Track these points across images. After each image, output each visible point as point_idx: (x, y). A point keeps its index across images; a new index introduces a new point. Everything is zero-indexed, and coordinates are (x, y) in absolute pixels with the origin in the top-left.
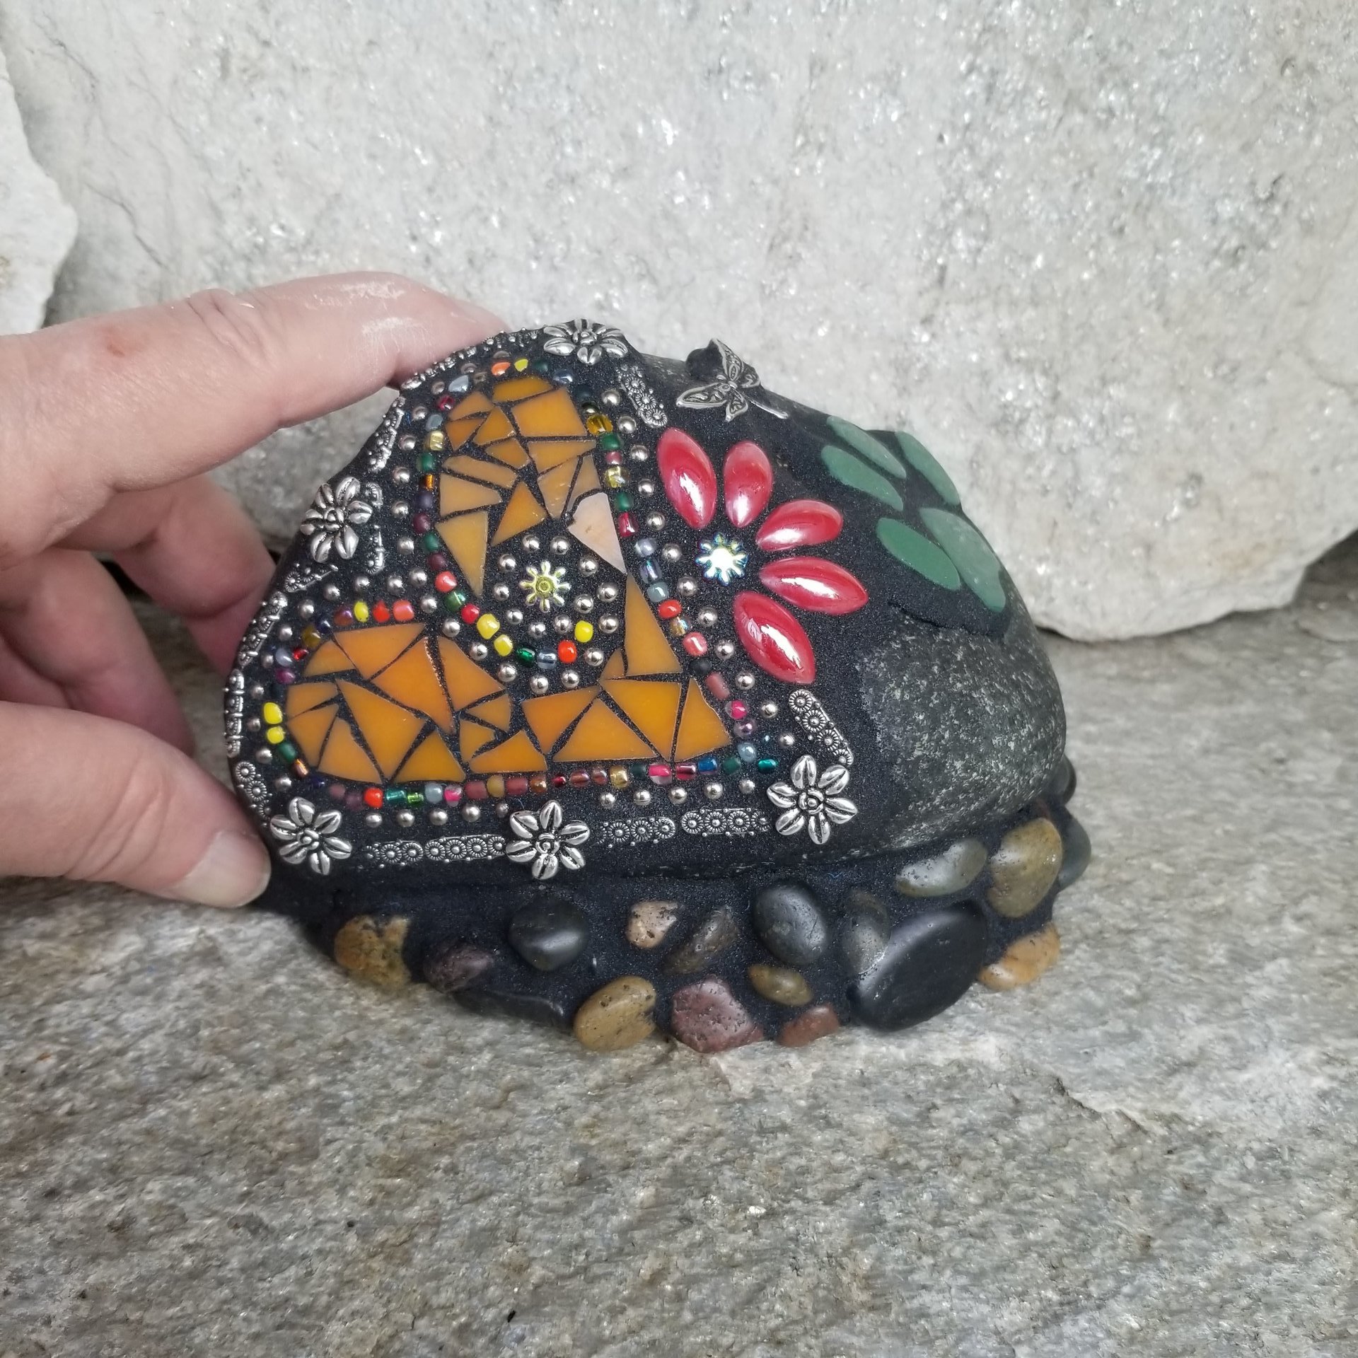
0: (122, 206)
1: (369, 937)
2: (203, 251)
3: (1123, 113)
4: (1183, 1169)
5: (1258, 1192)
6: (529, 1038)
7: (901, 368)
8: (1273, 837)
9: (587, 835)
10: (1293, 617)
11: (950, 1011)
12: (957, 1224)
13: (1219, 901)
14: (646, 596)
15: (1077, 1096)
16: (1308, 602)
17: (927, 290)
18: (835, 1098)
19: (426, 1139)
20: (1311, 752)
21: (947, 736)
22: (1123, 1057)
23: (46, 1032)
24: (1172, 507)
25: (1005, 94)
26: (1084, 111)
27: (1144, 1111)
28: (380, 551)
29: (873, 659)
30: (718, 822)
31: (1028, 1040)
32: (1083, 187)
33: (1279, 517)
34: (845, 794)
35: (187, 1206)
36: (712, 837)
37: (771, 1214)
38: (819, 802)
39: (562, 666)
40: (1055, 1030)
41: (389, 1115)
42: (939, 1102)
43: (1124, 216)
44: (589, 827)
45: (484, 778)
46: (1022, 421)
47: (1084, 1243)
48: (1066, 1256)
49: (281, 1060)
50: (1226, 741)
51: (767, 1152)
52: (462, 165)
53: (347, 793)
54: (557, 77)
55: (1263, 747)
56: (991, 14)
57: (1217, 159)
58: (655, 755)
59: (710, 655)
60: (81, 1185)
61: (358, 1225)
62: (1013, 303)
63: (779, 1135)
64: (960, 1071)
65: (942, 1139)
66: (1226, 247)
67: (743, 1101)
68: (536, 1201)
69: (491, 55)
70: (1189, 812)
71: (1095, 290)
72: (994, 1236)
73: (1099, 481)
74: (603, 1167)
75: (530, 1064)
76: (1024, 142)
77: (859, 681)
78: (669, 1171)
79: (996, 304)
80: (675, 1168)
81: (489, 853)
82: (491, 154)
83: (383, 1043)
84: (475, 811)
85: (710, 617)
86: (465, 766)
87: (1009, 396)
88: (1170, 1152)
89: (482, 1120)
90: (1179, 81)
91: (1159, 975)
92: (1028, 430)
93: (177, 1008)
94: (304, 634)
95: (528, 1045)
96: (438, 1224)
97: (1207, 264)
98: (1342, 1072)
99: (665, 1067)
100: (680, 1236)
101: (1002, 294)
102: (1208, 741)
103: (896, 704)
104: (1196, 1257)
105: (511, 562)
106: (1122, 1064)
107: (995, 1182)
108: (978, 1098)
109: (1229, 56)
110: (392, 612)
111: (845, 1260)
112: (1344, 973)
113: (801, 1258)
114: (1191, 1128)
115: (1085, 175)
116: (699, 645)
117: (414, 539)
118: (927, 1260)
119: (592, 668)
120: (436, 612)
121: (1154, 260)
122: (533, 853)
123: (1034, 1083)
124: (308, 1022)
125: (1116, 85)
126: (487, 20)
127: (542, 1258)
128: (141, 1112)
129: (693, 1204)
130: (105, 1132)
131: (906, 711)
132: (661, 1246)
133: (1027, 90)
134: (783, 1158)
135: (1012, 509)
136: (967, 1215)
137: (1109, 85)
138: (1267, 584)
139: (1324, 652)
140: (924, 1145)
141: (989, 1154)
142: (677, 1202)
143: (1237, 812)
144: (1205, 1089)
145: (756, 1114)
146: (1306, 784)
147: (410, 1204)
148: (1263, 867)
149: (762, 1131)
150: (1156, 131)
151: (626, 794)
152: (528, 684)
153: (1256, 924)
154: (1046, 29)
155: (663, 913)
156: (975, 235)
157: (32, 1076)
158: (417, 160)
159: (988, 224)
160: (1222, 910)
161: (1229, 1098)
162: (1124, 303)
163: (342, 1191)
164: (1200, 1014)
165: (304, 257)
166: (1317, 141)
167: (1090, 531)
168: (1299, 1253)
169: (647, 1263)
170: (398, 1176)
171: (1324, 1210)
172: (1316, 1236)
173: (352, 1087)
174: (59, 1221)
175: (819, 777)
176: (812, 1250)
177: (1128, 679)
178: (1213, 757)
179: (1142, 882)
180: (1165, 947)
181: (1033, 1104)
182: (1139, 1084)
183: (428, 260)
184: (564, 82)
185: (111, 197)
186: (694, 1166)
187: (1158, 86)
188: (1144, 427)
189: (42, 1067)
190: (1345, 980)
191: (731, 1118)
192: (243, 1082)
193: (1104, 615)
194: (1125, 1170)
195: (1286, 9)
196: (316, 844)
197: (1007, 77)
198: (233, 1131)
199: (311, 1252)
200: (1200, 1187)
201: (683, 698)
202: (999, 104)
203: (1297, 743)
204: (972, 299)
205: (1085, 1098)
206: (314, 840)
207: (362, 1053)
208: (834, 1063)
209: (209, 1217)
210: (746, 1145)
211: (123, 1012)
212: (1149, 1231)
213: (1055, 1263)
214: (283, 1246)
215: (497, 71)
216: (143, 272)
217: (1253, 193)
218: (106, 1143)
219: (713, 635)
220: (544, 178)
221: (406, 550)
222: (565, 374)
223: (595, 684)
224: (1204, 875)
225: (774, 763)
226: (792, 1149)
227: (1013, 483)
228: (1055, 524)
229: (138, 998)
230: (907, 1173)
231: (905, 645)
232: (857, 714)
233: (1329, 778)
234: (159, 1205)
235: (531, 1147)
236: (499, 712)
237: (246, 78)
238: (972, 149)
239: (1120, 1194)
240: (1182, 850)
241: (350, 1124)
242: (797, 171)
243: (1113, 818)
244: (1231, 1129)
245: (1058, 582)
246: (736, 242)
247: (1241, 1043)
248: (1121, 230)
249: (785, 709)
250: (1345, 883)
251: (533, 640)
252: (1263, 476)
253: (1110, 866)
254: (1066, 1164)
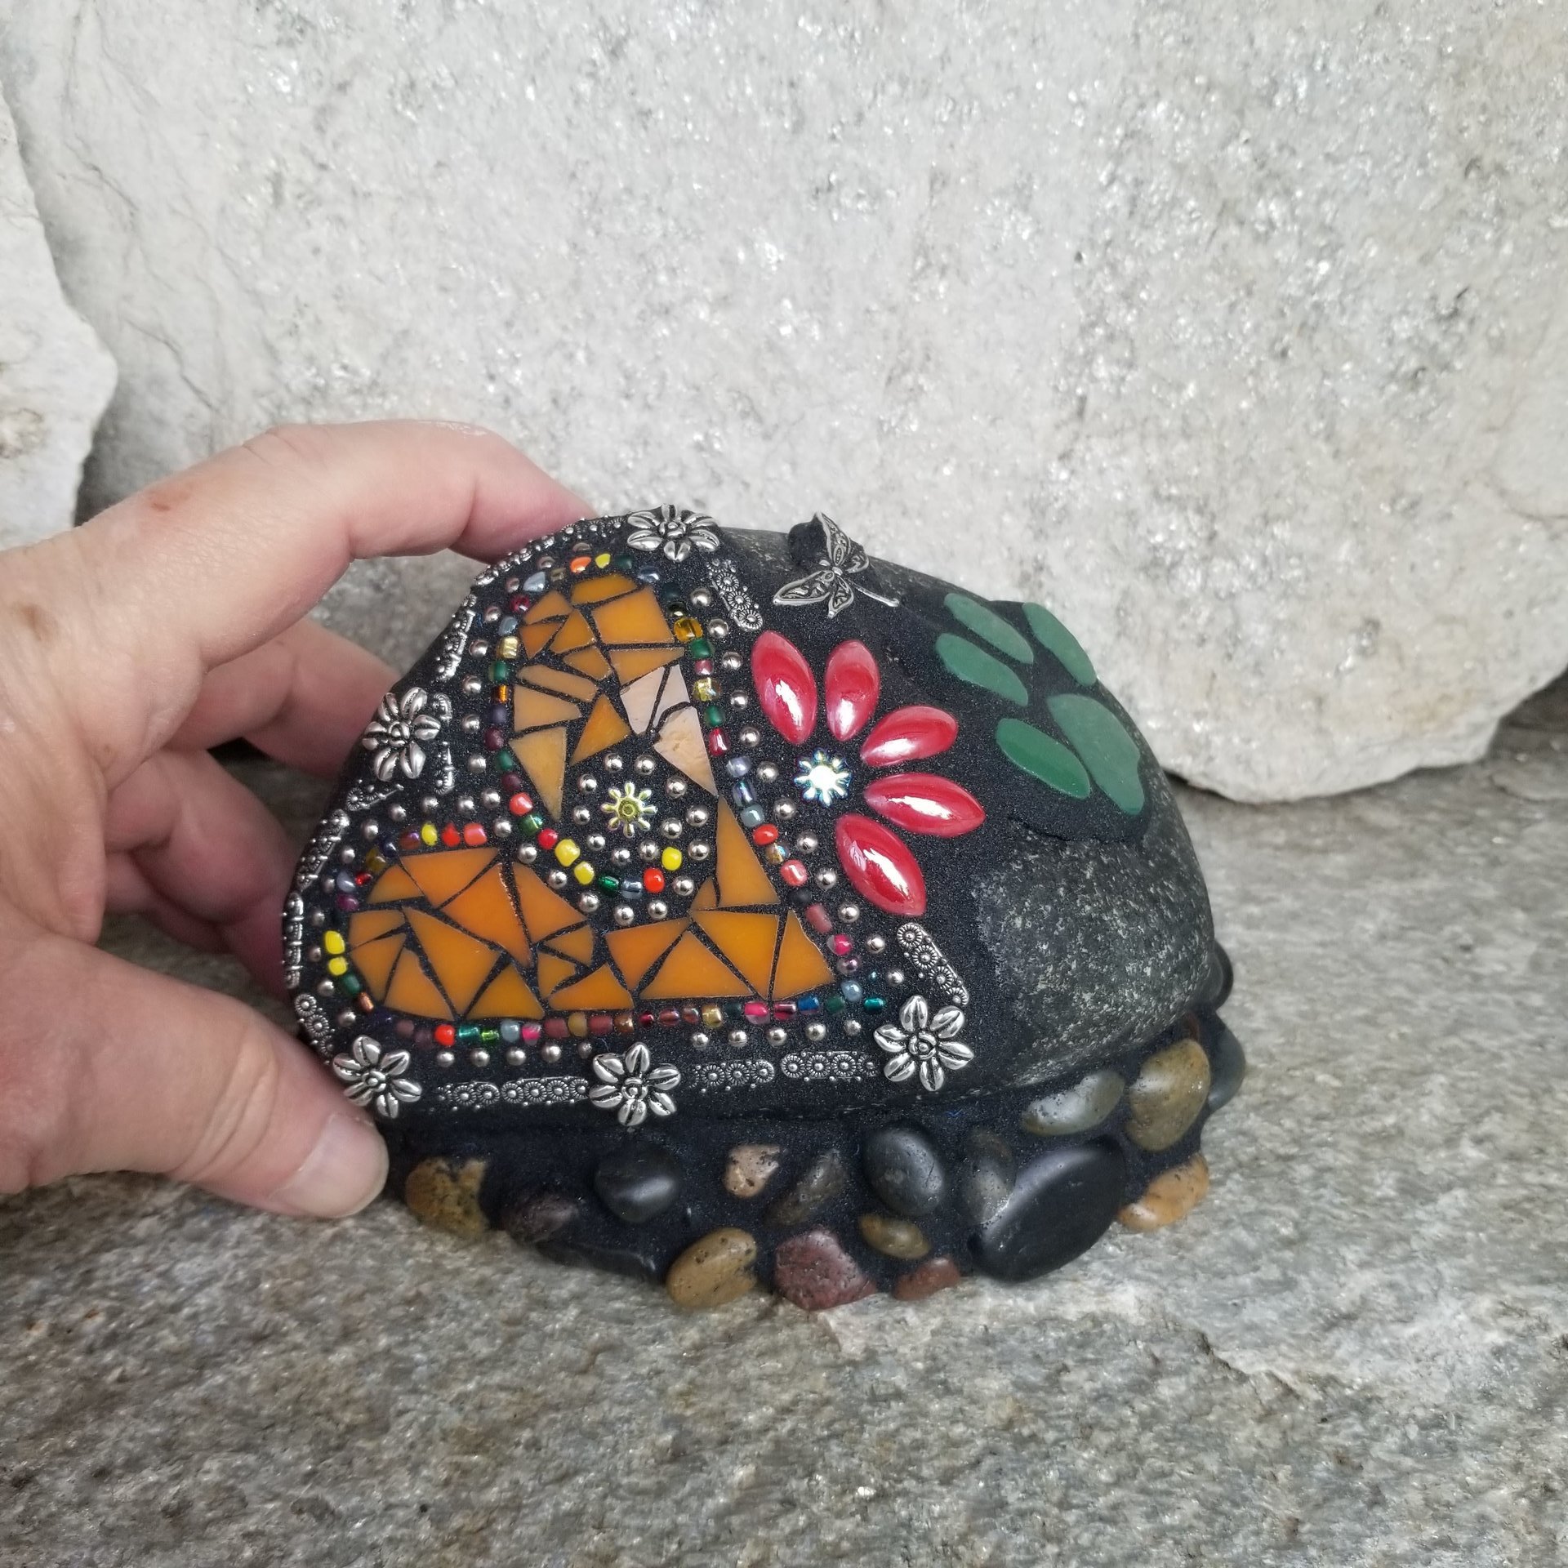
0: (167, 343)
1: (443, 1183)
2: (257, 394)
3: (1285, 223)
4: (1338, 1440)
5: (1421, 1467)
6: (619, 1290)
7: (1038, 508)
8: (1453, 1041)
9: (677, 1080)
10: (1487, 772)
11: (1085, 1257)
12: (1085, 1506)
13: (1390, 1120)
14: (739, 820)
15: (1223, 1356)
16: (1505, 753)
17: (1065, 423)
18: (956, 1359)
19: (505, 1409)
20: (1502, 937)
21: (1074, 966)
22: (1274, 1309)
23: (94, 1286)
24: (1346, 657)
25: (1151, 206)
26: (1241, 223)
27: (1297, 1373)
28: (449, 769)
29: (990, 884)
30: (820, 1066)
31: (1171, 1290)
32: (1239, 307)
33: (1468, 665)
34: (961, 1037)
35: (247, 1488)
36: (815, 1081)
37: (882, 1496)
38: (931, 1047)
39: (648, 896)
40: (1202, 1277)
41: (466, 1381)
42: (1070, 1363)
43: (1287, 338)
44: (680, 1070)
45: (566, 1015)
46: (1174, 565)
47: (1225, 1527)
48: (1205, 1543)
49: (348, 1317)
50: (1406, 924)
51: (879, 1424)
52: (543, 297)
53: (416, 1029)
54: (647, 198)
55: (1448, 931)
56: (1133, 118)
57: (1392, 272)
58: (751, 993)
59: (811, 885)
60: (134, 1465)
61: (431, 1510)
62: (1163, 436)
63: (893, 1404)
64: (1095, 1326)
65: (1071, 1406)
66: (1404, 369)
67: (853, 1363)
68: (625, 1481)
69: (573, 176)
70: (1361, 1011)
71: (1254, 420)
72: (1126, 1520)
73: (1262, 629)
74: (698, 1442)
75: (620, 1321)
76: (1173, 259)
77: (976, 910)
78: (771, 1447)
79: (1143, 437)
80: (777, 1442)
81: (571, 1097)
82: (576, 284)
83: (459, 1297)
84: (555, 1050)
85: (811, 842)
86: (544, 1003)
87: (1159, 538)
88: (1324, 1420)
89: (567, 1386)
90: (1348, 188)
91: (1319, 1210)
92: (1181, 573)
93: (236, 1257)
94: (368, 858)
95: (618, 1298)
96: (519, 1508)
97: (1382, 389)
98: (1520, 1325)
99: (768, 1324)
100: (782, 1522)
101: (1150, 426)
102: (1385, 924)
103: (1017, 934)
104: (1348, 1543)
105: (592, 783)
106: (1275, 1318)
107: (1130, 1457)
108: (1114, 1358)
109: (1406, 158)
110: (462, 835)
111: (961, 1549)
112: (1527, 1206)
113: (913, 1548)
114: (1348, 1392)
115: (1242, 293)
116: (797, 873)
117: (486, 756)
118: (1052, 1549)
119: (681, 898)
120: (511, 836)
121: (1321, 385)
122: (619, 1098)
123: (1177, 1340)
124: (379, 1271)
125: (1276, 194)
126: (569, 137)
127: (631, 1547)
128: (197, 1379)
129: (796, 1485)
130: (158, 1403)
131: (1029, 939)
132: (761, 1533)
133: (1176, 202)
134: (897, 1430)
135: (1164, 660)
136: (1096, 1496)
137: (1269, 193)
138: (1456, 738)
139: (1522, 814)
140: (1054, 1413)
141: (1124, 1423)
142: (778, 1483)
143: (1414, 1011)
144: (1364, 1347)
145: (868, 1378)
146: (1495, 976)
147: (489, 1485)
148: (1442, 1079)
149: (875, 1399)
150: (1322, 243)
151: (720, 1034)
152: (612, 913)
153: (1431, 1148)
154: (1197, 133)
155: (765, 1158)
156: (1118, 362)
157: (79, 1337)
158: (495, 293)
159: (1132, 351)
160: (1393, 1132)
161: (1392, 1357)
162: (1289, 433)
163: (415, 1470)
164: (1365, 1257)
165: (370, 401)
166: (1507, 249)
167: (1254, 683)
168: (1462, 1538)
169: (745, 1553)
170: (475, 1453)
171: (1492, 1487)
172: (1482, 1518)
173: (426, 1349)
174: (110, 1505)
175: (930, 1019)
176: (925, 1538)
177: (1298, 848)
178: (1390, 944)
179: (1305, 1098)
180: (1327, 1176)
181: (1175, 1364)
182: (1292, 1341)
183: (507, 401)
184: (655, 204)
185: (154, 334)
186: (799, 1440)
187: (1324, 194)
188: (1313, 568)
189: (90, 1326)
190: (1528, 1214)
191: (840, 1384)
192: (307, 1344)
193: (1271, 775)
194: (1273, 1441)
195: (1471, 103)
196: (383, 1086)
197: (1153, 187)
198: (297, 1400)
199: (380, 1542)
200: (1356, 1461)
201: (781, 932)
202: (1144, 217)
203: (1486, 926)
204: (1116, 432)
205: (1233, 1358)
206: (380, 1082)
207: (436, 1309)
208: (955, 1319)
209: (271, 1500)
210: (856, 1415)
211: (178, 1261)
212: (1297, 1512)
213: (1192, 1551)
214: (351, 1534)
215: (581, 193)
216: (191, 416)
217: (1434, 309)
218: (160, 1416)
219: (813, 862)
220: (635, 311)
221: (478, 768)
222: (651, 571)
223: (685, 915)
224: (1375, 1088)
225: (881, 1002)
226: (906, 1420)
227: (1165, 632)
228: (1214, 676)
229: (194, 1245)
230: (1033, 1447)
231: (1027, 865)
232: (973, 946)
233: (1521, 968)
234: (218, 1486)
235: (620, 1419)
236: (581, 945)
237: (301, 205)
238: (1113, 267)
239: (1267, 1470)
240: (1351, 1059)
241: (423, 1393)
242: (917, 298)
243: (1275, 1019)
244: (1393, 1394)
245: (1217, 740)
246: (850, 375)
247: (1408, 1291)
248: (1284, 353)
249: (893, 944)
250: (1533, 1096)
251: (617, 867)
252: (1450, 620)
253: (1270, 1079)
254: (1208, 1435)
